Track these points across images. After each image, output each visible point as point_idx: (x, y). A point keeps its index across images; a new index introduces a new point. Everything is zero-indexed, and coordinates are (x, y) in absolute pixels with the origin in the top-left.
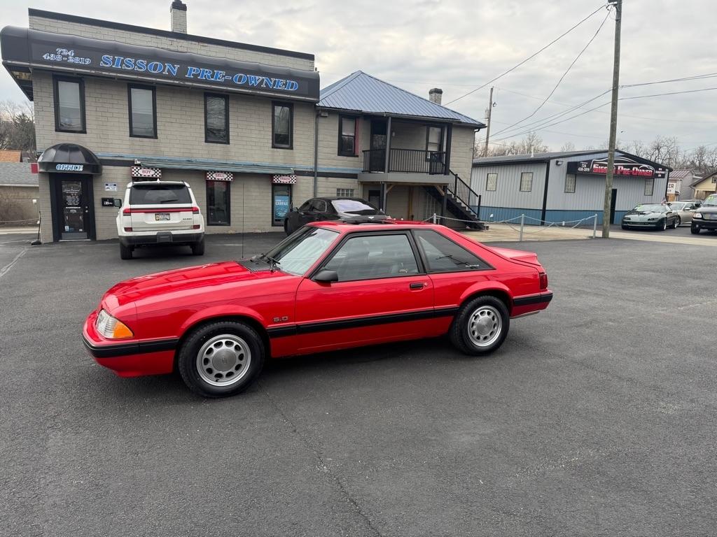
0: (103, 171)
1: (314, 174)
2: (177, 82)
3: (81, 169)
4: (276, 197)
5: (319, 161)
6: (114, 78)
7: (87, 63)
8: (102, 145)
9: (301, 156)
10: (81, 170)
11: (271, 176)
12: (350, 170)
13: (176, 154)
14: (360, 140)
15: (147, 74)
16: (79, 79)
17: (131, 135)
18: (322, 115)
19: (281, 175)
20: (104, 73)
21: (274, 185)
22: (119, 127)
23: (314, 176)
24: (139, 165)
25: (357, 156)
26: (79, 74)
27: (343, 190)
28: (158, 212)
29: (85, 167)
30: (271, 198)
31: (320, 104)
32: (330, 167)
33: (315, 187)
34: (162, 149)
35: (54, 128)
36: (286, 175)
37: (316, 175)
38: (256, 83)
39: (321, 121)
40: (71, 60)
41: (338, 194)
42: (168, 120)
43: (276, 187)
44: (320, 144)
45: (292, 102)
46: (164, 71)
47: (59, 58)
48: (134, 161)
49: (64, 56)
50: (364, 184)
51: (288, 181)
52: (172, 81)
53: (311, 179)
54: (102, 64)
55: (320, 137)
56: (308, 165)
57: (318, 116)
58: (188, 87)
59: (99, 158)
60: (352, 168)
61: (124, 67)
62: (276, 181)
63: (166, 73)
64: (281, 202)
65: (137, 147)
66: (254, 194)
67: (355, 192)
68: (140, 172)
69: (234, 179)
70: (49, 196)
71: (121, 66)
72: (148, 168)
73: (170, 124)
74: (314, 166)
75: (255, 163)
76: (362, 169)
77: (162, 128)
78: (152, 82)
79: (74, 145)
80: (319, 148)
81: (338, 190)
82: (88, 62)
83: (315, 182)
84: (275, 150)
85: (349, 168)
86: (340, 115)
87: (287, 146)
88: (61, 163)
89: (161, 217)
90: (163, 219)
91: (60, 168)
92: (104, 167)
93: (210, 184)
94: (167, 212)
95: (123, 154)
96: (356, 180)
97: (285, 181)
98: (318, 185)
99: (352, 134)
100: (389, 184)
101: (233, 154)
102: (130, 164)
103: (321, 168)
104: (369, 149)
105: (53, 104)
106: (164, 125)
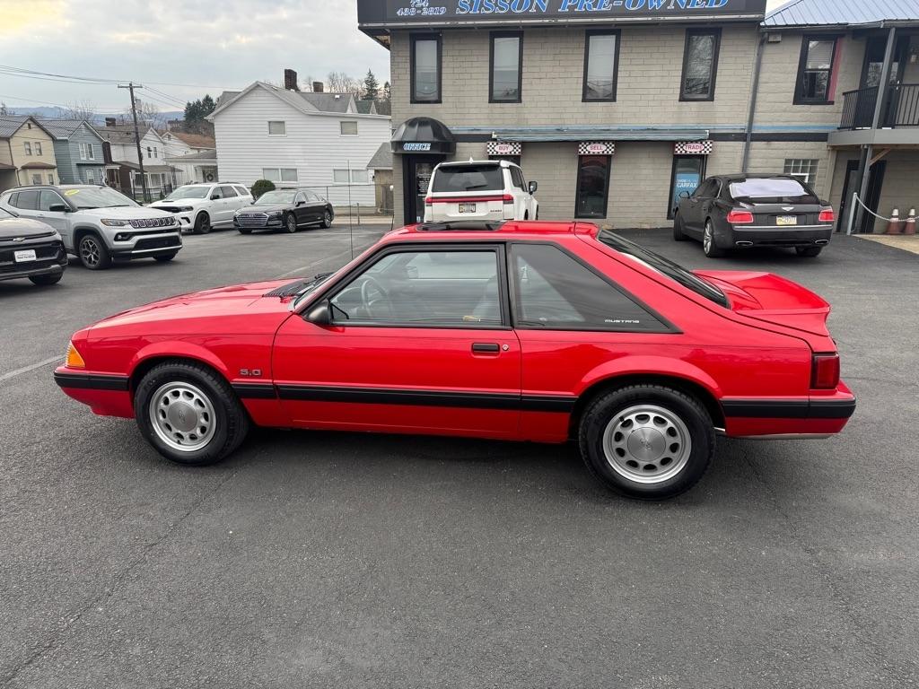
0: (458, 150)
1: (747, 137)
2: (547, 21)
3: (427, 147)
4: (678, 175)
5: (757, 116)
6: (473, 28)
7: (442, 13)
8: (458, 116)
9: (727, 111)
10: (428, 149)
11: (672, 144)
12: (814, 127)
13: (543, 122)
14: (839, 76)
15: (510, 16)
16: (435, 35)
17: (491, 101)
18: (771, 39)
19: (687, 142)
20: (460, 23)
21: (677, 158)
22: (477, 91)
23: (745, 140)
24: (495, 140)
25: (832, 103)
26: (436, 28)
27: (797, 161)
28: (462, 201)
29: (433, 145)
30: (670, 178)
31: (769, 22)
32: (775, 124)
33: (746, 158)
34: (527, 116)
35: (409, 99)
36: (696, 142)
37: (748, 139)
38: (659, 4)
39: (769, 49)
40: (425, 13)
41: (787, 169)
42: (536, 75)
43: (680, 161)
44: (762, 88)
45: (719, 26)
46: (530, 8)
47: (413, 12)
48: (491, 135)
49: (418, 9)
50: (838, 151)
51: (698, 151)
52: (541, 21)
53: (740, 145)
54: (458, 12)
55: (763, 77)
56: (738, 123)
57: (762, 43)
58: (563, 26)
59: (453, 133)
60: (818, 124)
61: (484, 11)
62: (679, 150)
63: (533, 10)
64: (688, 183)
65: (497, 116)
66: (645, 172)
67: (819, 164)
68: (497, 148)
69: (615, 152)
70: (402, 182)
71: (480, 10)
72: (506, 143)
73: (538, 81)
74: (747, 124)
75: (651, 126)
76: (839, 125)
77: (528, 87)
78: (516, 26)
79: (425, 118)
80: (758, 95)
81: (788, 161)
82: (443, 11)
83: (747, 149)
84: (684, 103)
85: (813, 124)
86: (804, 36)
87: (705, 96)
88: (408, 142)
89: (465, 208)
90: (467, 211)
91: (408, 147)
92: (458, 144)
93: (584, 161)
94: (472, 201)
95: (479, 126)
96: (825, 143)
97: (693, 151)
98: (750, 156)
99: (828, 66)
100: (877, 149)
101: (620, 115)
102: (486, 138)
103: (760, 128)
104: (857, 88)
105: (409, 70)
106: (531, 84)
